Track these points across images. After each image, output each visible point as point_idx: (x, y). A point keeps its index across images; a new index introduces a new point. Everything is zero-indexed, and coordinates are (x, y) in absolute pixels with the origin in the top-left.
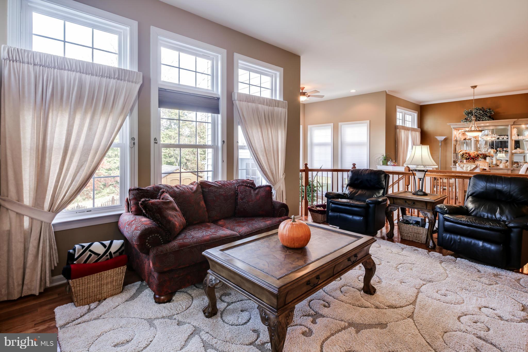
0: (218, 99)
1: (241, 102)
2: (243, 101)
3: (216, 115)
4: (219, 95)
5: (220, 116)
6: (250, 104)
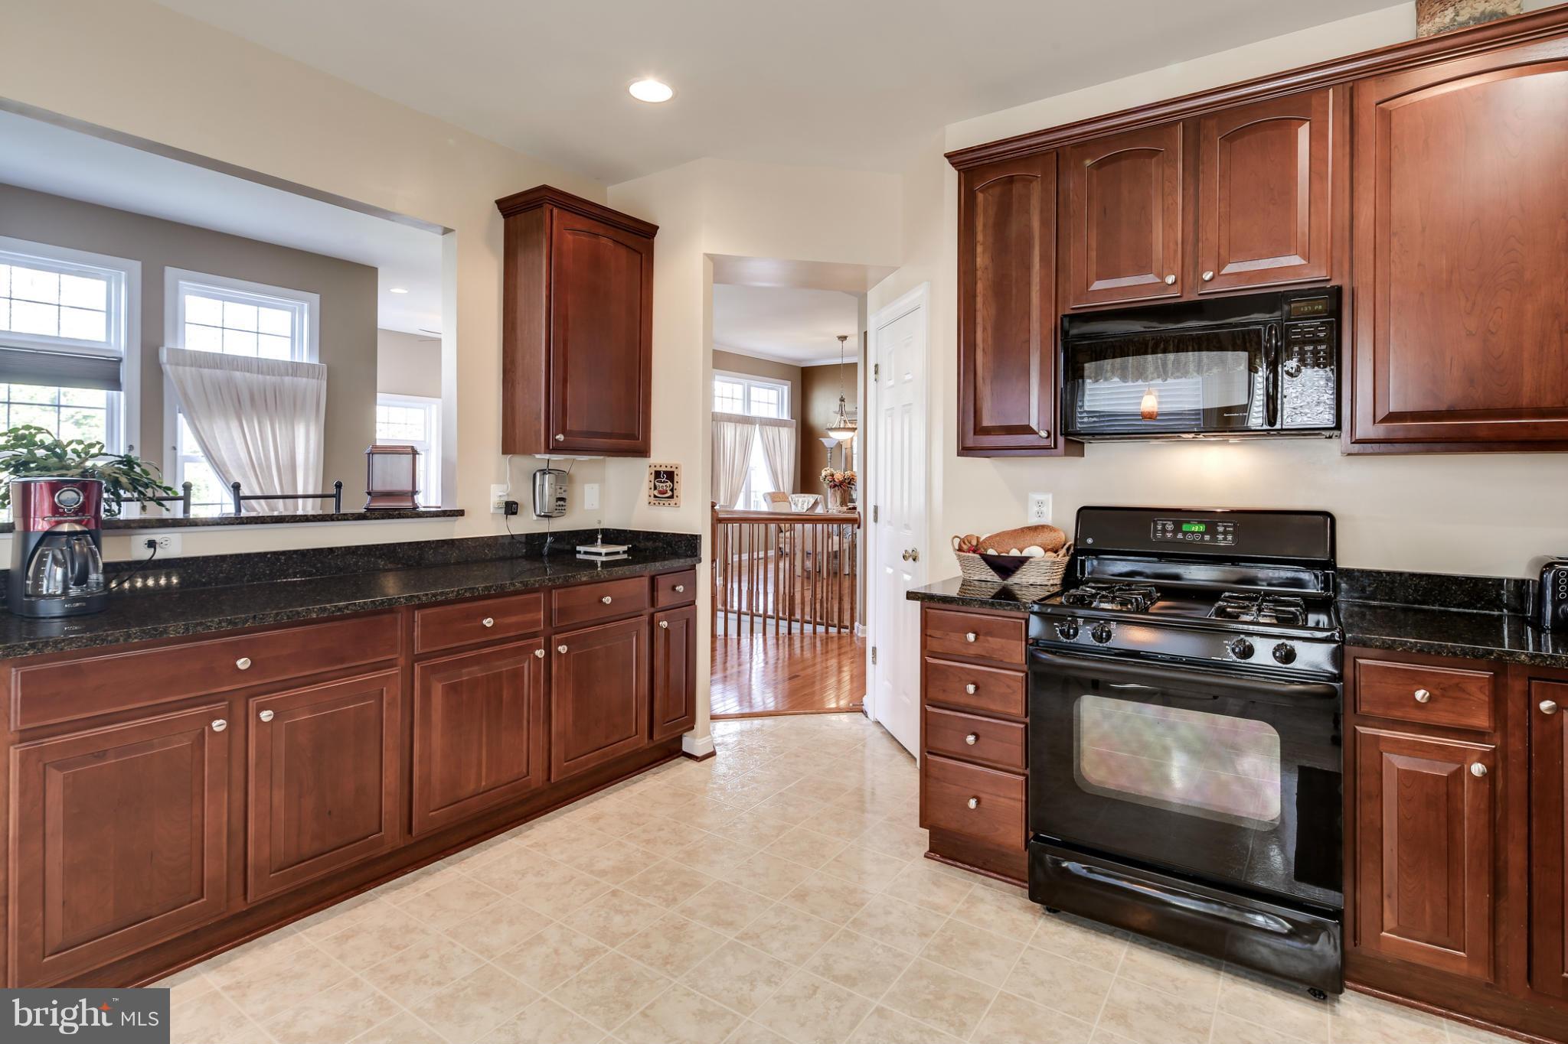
0: (120, 360)
1: (180, 368)
2: (184, 365)
3: (115, 393)
4: (121, 353)
5: (122, 394)
6: (206, 371)
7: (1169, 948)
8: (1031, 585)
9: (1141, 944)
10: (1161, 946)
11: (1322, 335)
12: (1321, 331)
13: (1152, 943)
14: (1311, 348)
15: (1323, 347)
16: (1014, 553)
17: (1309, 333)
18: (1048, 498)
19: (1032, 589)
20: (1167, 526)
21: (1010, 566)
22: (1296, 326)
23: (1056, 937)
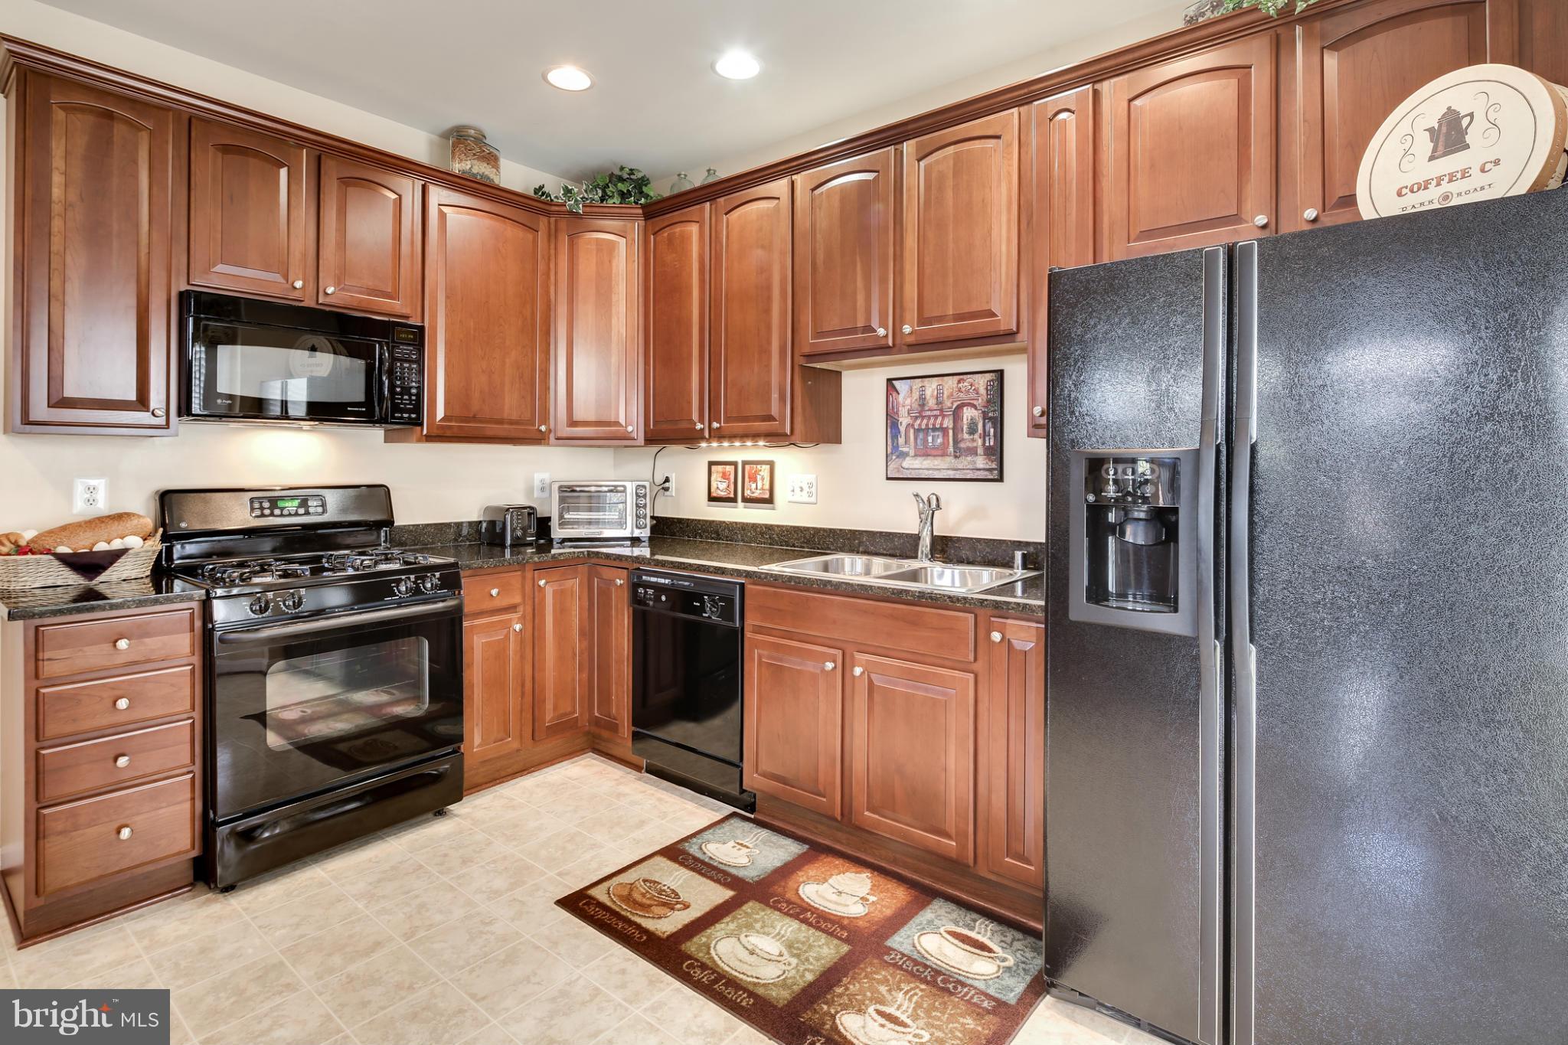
7: (341, 850)
8: (124, 580)
9: (322, 861)
10: (336, 852)
11: (414, 357)
12: (414, 354)
13: (327, 855)
14: (407, 365)
15: (415, 366)
16: (102, 546)
17: (407, 354)
18: (100, 483)
19: (124, 584)
20: (263, 504)
21: (101, 562)
22: (398, 347)
23: (261, 899)
